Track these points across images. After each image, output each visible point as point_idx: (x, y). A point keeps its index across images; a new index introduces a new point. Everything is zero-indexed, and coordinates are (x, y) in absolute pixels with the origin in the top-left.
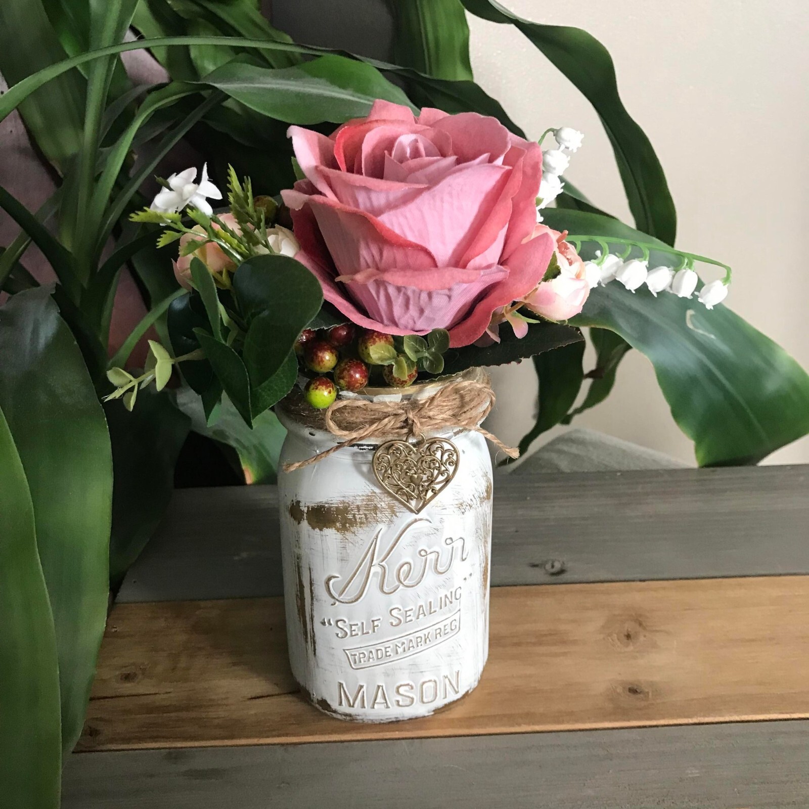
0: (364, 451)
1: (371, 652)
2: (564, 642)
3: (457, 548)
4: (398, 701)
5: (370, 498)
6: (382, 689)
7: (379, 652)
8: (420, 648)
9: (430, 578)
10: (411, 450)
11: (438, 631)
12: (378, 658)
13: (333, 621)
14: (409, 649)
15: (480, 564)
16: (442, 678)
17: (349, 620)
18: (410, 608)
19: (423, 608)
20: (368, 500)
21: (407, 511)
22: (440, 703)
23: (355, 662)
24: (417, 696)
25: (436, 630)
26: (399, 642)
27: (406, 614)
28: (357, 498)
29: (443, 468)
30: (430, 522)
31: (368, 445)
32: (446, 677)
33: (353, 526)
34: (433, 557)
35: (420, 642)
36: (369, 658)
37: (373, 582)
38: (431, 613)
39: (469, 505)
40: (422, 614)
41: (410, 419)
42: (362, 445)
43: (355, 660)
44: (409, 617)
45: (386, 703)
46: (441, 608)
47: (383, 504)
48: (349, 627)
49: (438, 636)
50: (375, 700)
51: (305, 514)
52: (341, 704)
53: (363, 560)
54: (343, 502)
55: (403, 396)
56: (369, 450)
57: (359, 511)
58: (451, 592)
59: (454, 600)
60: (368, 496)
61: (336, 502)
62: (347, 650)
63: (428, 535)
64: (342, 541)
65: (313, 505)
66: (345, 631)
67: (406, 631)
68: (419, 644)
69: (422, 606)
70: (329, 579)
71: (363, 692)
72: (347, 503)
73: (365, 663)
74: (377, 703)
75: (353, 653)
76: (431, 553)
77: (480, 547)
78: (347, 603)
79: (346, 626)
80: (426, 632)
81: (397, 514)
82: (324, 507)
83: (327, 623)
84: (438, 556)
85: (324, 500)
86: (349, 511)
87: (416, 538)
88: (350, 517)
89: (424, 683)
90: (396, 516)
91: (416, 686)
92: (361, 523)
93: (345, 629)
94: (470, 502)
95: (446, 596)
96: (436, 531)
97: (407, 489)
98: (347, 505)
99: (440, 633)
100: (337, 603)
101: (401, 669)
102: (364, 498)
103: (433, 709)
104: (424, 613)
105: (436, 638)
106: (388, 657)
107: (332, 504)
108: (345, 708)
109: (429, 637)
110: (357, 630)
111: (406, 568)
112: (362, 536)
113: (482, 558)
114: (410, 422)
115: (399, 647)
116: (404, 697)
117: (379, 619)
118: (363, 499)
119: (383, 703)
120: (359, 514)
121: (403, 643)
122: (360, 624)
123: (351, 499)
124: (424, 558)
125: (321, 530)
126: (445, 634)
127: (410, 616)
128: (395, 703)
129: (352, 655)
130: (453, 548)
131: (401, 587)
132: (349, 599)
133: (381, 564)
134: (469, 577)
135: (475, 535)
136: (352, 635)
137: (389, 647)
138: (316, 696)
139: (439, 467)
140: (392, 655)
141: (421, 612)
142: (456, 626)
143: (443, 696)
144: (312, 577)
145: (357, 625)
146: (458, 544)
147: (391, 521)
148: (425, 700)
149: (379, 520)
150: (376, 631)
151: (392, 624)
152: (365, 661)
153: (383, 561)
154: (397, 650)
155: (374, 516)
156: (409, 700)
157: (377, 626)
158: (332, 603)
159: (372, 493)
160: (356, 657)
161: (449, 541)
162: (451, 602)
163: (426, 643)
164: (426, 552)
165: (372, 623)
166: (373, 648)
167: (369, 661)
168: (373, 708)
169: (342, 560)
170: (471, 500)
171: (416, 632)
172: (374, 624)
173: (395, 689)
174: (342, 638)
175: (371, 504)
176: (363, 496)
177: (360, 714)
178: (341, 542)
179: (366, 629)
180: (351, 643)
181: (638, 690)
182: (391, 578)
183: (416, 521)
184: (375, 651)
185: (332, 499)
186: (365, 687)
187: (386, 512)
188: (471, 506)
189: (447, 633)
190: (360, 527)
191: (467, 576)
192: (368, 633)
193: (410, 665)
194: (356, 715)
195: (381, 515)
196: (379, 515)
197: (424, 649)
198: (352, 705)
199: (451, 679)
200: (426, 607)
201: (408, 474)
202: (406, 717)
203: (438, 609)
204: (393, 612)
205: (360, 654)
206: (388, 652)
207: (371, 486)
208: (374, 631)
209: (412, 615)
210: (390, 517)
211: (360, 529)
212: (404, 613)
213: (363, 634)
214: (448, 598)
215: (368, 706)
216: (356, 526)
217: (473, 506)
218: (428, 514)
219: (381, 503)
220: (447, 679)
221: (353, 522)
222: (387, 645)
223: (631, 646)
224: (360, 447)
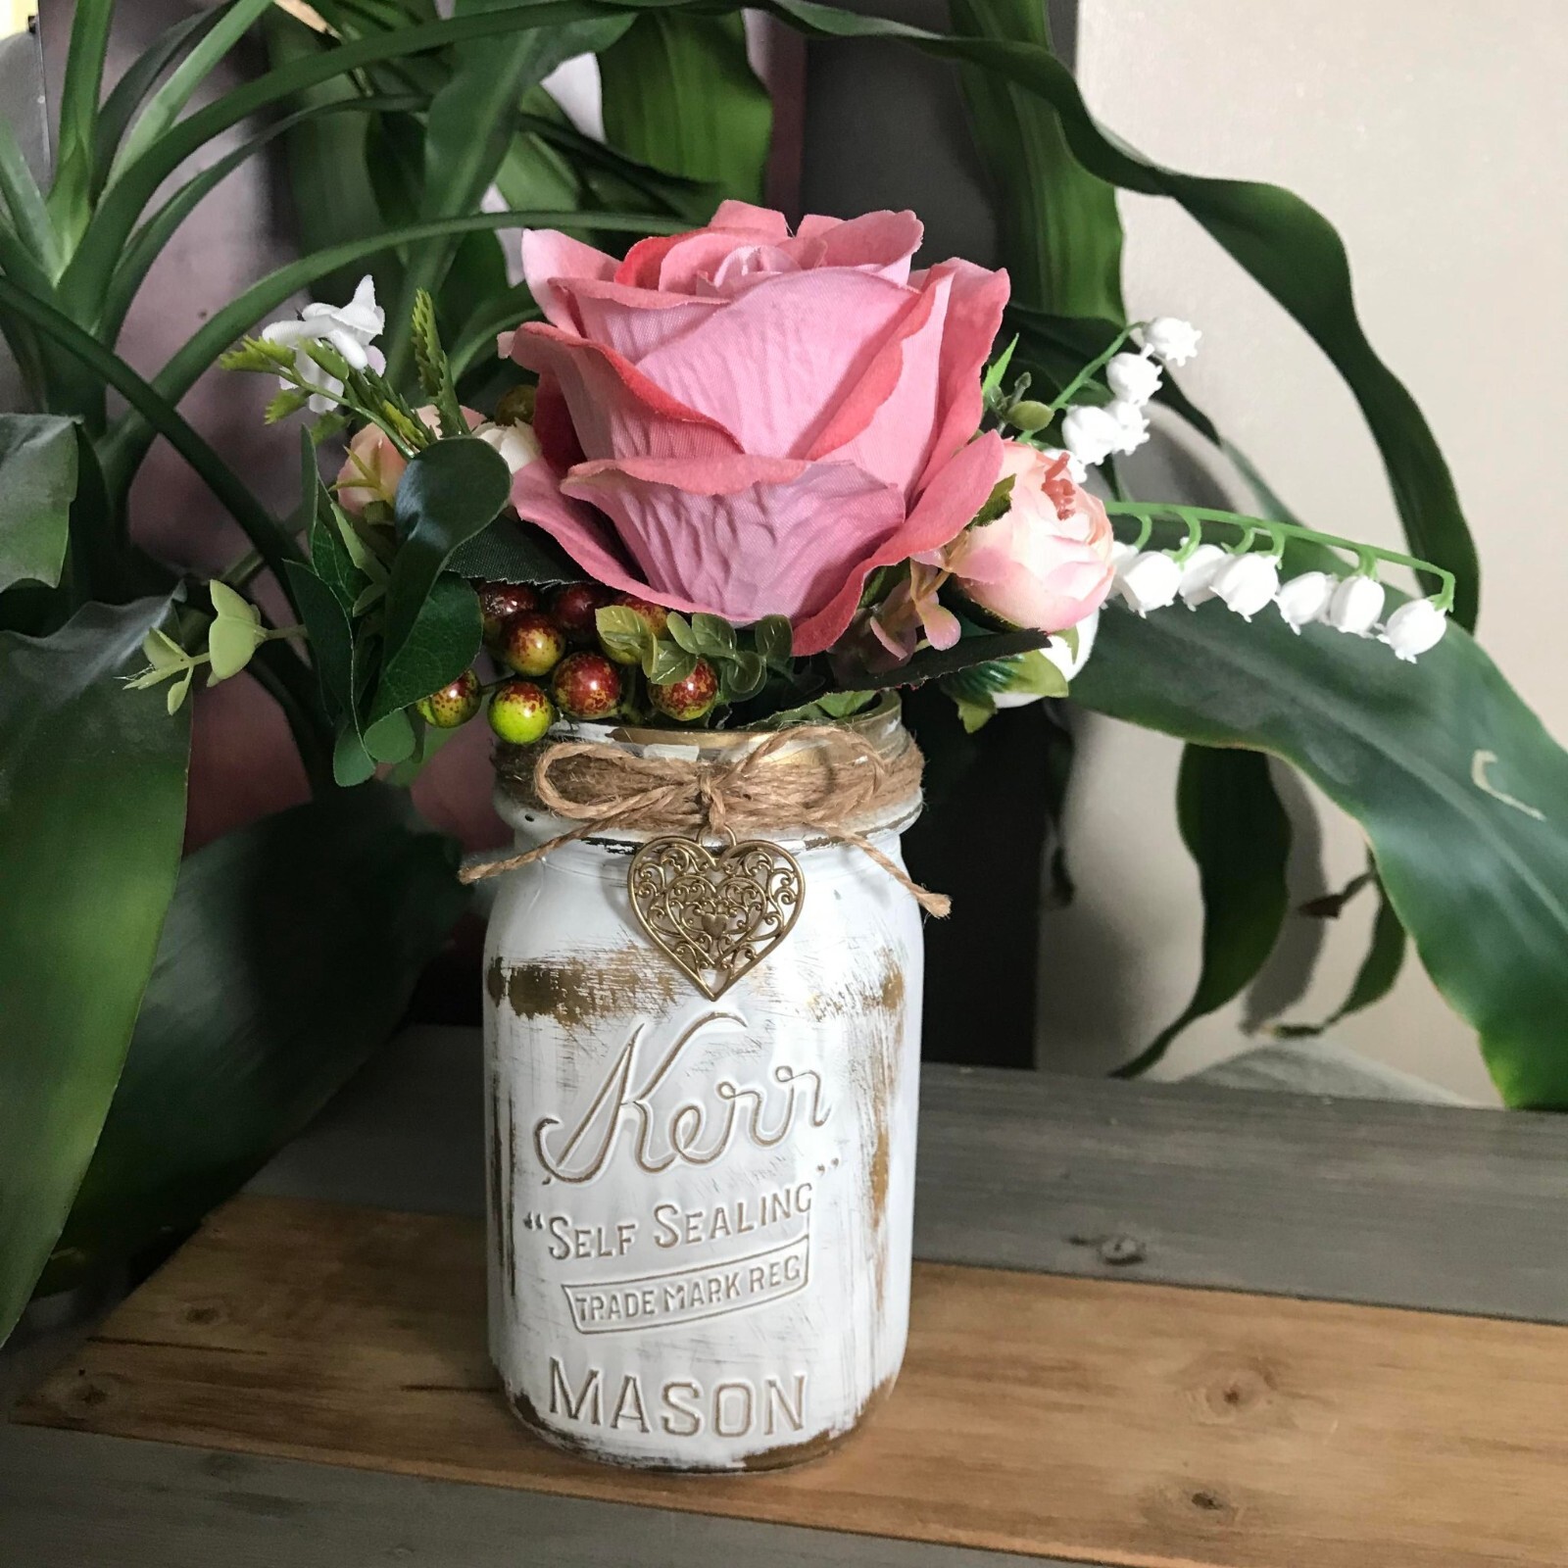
0: (617, 855)
1: (614, 1298)
2: (1084, 1387)
3: (803, 1094)
4: (666, 1421)
5: (625, 956)
6: (635, 1386)
7: (630, 1300)
8: (715, 1307)
9: (740, 1152)
10: (708, 861)
11: (757, 1275)
12: (628, 1315)
13: (545, 1220)
14: (692, 1304)
15: (862, 1146)
16: (763, 1385)
17: (575, 1221)
18: (697, 1211)
19: (724, 1216)
20: (620, 960)
21: (697, 993)
22: (758, 1442)
23: (583, 1318)
24: (706, 1416)
25: (752, 1271)
26: (672, 1285)
27: (688, 1223)
28: (601, 955)
29: (771, 909)
30: (745, 1026)
31: (624, 844)
32: (772, 1384)
33: (587, 1014)
34: (745, 1103)
35: (717, 1292)
36: (611, 1311)
37: (623, 1143)
38: (740, 1231)
39: (835, 1004)
40: (721, 1228)
41: (706, 794)
42: (614, 842)
43: (583, 1311)
44: (695, 1231)
45: (641, 1418)
46: (764, 1223)
47: (648, 971)
48: (573, 1234)
49: (756, 1286)
50: (620, 1408)
51: (507, 984)
52: (553, 1409)
53: (605, 1091)
54: (574, 962)
55: (701, 750)
56: (626, 853)
57: (600, 983)
58: (788, 1192)
59: (793, 1210)
60: (622, 952)
61: (561, 960)
62: (569, 1286)
63: (738, 1052)
64: (566, 1043)
65: (521, 965)
66: (565, 1244)
67: (686, 1262)
68: (714, 1297)
69: (723, 1211)
70: (540, 1126)
71: (597, 1388)
72: (581, 964)
73: (604, 1321)
74: (623, 1416)
75: (580, 1296)
76: (743, 1093)
77: (862, 1107)
78: (570, 1180)
79: (567, 1233)
80: (730, 1271)
81: (676, 997)
82: (538, 969)
83: (534, 1224)
84: (759, 1103)
85: (540, 956)
86: (583, 981)
87: (714, 1055)
88: (583, 992)
89: (721, 1388)
90: (673, 1000)
91: (704, 1390)
92: (606, 1008)
93: (567, 1239)
94: (837, 999)
95: (775, 1197)
96: (756, 1049)
97: (696, 945)
98: (581, 968)
99: (759, 1280)
100: (554, 1180)
101: (674, 1347)
102: (614, 956)
103: (743, 1453)
104: (725, 1227)
105: (752, 1290)
106: (648, 1316)
107: (553, 963)
108: (559, 1420)
109: (737, 1283)
110: (588, 1244)
111: (688, 1118)
112: (605, 1034)
113: (867, 1131)
114: (705, 800)
115: (672, 1296)
116: (681, 1415)
117: (633, 1227)
118: (612, 959)
119: (635, 1418)
120: (602, 989)
121: (680, 1289)
122: (594, 1232)
123: (589, 956)
124: (729, 1102)
125: (530, 1017)
126: (772, 1285)
127: (695, 1228)
128: (660, 1423)
129: (578, 1300)
130: (792, 1090)
131: (678, 1160)
132: (575, 1174)
133: (639, 1102)
134: (832, 1167)
135: (847, 1075)
136: (578, 1256)
137: (651, 1292)
138: (513, 1389)
139: (762, 904)
140: (657, 1311)
141: (720, 1223)
142: (798, 1271)
143: (764, 1427)
144: (513, 1121)
145: (588, 1232)
146: (804, 1086)
147: (663, 1011)
148: (724, 1428)
149: (639, 1005)
150: (625, 1251)
151: (657, 1239)
152: (602, 1318)
153: (643, 1096)
154: (666, 1302)
155: (628, 996)
156: (689, 1420)
157: (628, 1240)
158: (545, 1179)
159: (629, 948)
160: (586, 1306)
161: (783, 1074)
162: (787, 1215)
163: (728, 1296)
164: (733, 1090)
165: (618, 1233)
166: (620, 1290)
167: (610, 1317)
168: (615, 1426)
169: (565, 1085)
170: (840, 994)
171: (707, 1268)
172: (621, 1235)
173: (661, 1392)
174: (560, 1258)
175: (628, 970)
176: (612, 951)
177: (590, 1437)
178: (564, 1046)
179: (606, 1246)
180: (575, 1272)
181: (1215, 1503)
182: (658, 1135)
183: (713, 1016)
184: (623, 1297)
185: (554, 953)
186: (600, 1376)
187: (654, 991)
188: (839, 1009)
189: (778, 1283)
190: (602, 1016)
191: (828, 1164)
192: (609, 1254)
193: (693, 1340)
194: (582, 1439)
195: (643, 995)
196: (640, 995)
197: (724, 1309)
198: (574, 1411)
199: (783, 1392)
200: (731, 1216)
201: (699, 911)
202: (686, 1462)
203: (756, 1225)
204: (660, 1213)
205: (592, 1299)
206: (648, 1302)
207: (629, 932)
208: (622, 1253)
209: (701, 1227)
210: (660, 1002)
211: (601, 1021)
212: (685, 1219)
213: (600, 1255)
214: (780, 1204)
215: (605, 1420)
216: (593, 1015)
217: (844, 1009)
218: (741, 1008)
219: (645, 971)
220: (773, 1390)
221: (589, 1005)
222: (648, 1286)
223: (1231, 1418)
224: (608, 846)
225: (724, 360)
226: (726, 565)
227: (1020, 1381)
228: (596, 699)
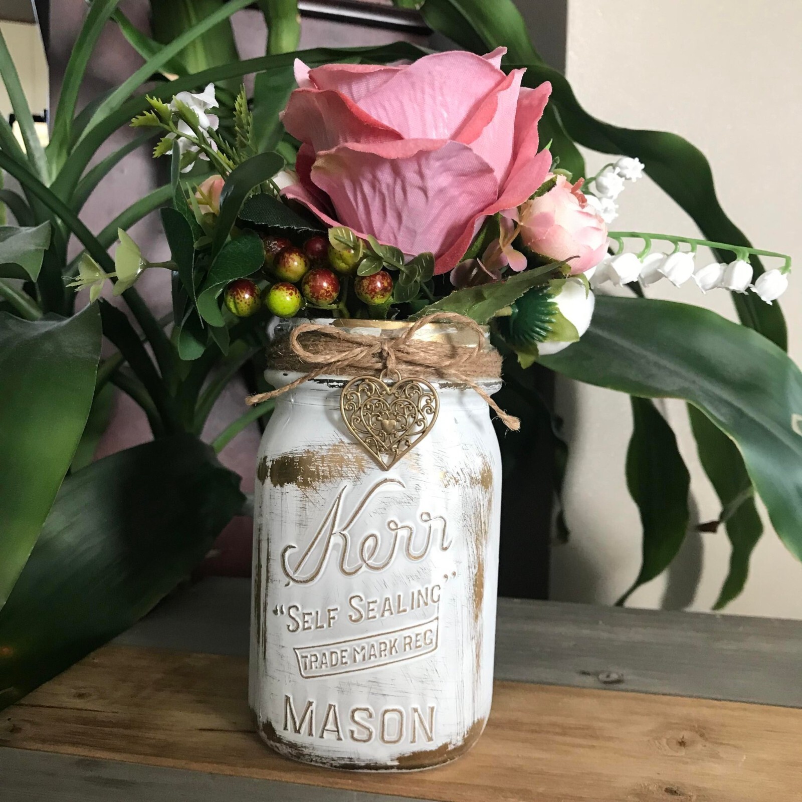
0: (335, 389)
1: (324, 654)
3: (436, 530)
4: (352, 732)
5: (335, 448)
6: (334, 710)
7: (334, 655)
8: (384, 660)
9: (400, 563)
10: (385, 390)
11: (408, 640)
12: (332, 665)
13: (285, 609)
14: (370, 658)
15: (469, 567)
16: (410, 710)
17: (303, 608)
18: (374, 600)
19: (389, 603)
20: (335, 449)
21: (377, 468)
22: (407, 748)
23: (306, 668)
24: (376, 729)
25: (405, 638)
26: (358, 646)
27: (369, 607)
28: (323, 447)
29: (420, 417)
30: (404, 487)
31: (338, 382)
32: (416, 710)
33: (314, 481)
34: (403, 533)
35: (385, 650)
36: (322, 663)
37: (333, 556)
38: (399, 612)
39: (455, 479)
40: (388, 610)
41: (385, 350)
42: (332, 381)
43: (306, 663)
44: (373, 612)
45: (338, 731)
46: (412, 608)
47: (350, 456)
48: (302, 616)
49: (407, 647)
50: (325, 725)
51: (269, 470)
52: (285, 728)
53: (323, 526)
54: (308, 452)
55: (382, 330)
56: (339, 387)
57: (323, 463)
58: (427, 589)
59: (429, 601)
60: (335, 445)
61: (301, 451)
62: (298, 649)
63: (400, 503)
64: (302, 499)
65: (277, 457)
66: (297, 622)
67: (367, 631)
68: (383, 653)
69: (389, 600)
70: (285, 550)
71: (312, 711)
72: (312, 453)
73: (317, 670)
74: (327, 730)
75: (304, 655)
76: (402, 527)
77: (469, 543)
78: (301, 582)
79: (298, 615)
80: (392, 637)
81: (366, 470)
82: (288, 458)
83: (279, 612)
84: (411, 534)
85: (288, 451)
86: (313, 462)
87: (385, 505)
88: (313, 468)
89: (386, 711)
90: (364, 472)
91: (376, 714)
92: (325, 477)
93: (298, 619)
94: (455, 475)
95: (419, 591)
96: (411, 501)
97: (378, 438)
98: (311, 455)
99: (409, 644)
100: (292, 583)
101: (358, 685)
102: (331, 447)
103: (397, 755)
104: (390, 610)
105: (405, 650)
106: (344, 665)
107: (296, 454)
108: (289, 735)
109: (396, 645)
110: (310, 621)
111: (370, 542)
112: (324, 492)
113: (472, 559)
114: (385, 354)
115: (358, 653)
116: (361, 729)
117: (336, 609)
118: (329, 449)
119: (335, 731)
120: (323, 466)
121: (363, 648)
122: (314, 614)
123: (317, 448)
124: (394, 533)
125: (282, 486)
126: (417, 647)
127: (373, 610)
128: (349, 734)
129: (303, 657)
130: (430, 527)
131: (364, 568)
132: (304, 578)
133: (343, 532)
134: (452, 577)
135: (461, 522)
136: (304, 629)
137: (346, 651)
138: (262, 719)
139: (415, 414)
140: (349, 662)
141: (387, 608)
142: (432, 640)
143: (410, 738)
144: (269, 550)
145: (310, 614)
146: (437, 525)
147: (358, 478)
148: (386, 738)
149: (344, 475)
150: (331, 625)
151: (351, 616)
152: (316, 668)
153: (345, 529)
154: (355, 657)
155: (338, 470)
156: (367, 732)
157: (333, 618)
158: (286, 583)
159: (339, 443)
160: (308, 660)
161: (425, 517)
162: (426, 604)
163: (391, 654)
164: (396, 525)
165: (328, 614)
166: (328, 650)
167: (321, 667)
168: (322, 737)
169: (300, 524)
170: (458, 473)
171: (379, 635)
172: (330, 615)
173: (350, 714)
174: (293, 631)
175: (338, 455)
176: (329, 445)
177: (307, 745)
178: (301, 501)
179: (321, 622)
180: (303, 639)
181: (678, 792)
182: (353, 552)
183: (386, 481)
184: (329, 653)
185: (297, 448)
186: (314, 705)
187: (353, 466)
188: (457, 482)
189: (420, 646)
190: (323, 482)
191: (450, 575)
192: (322, 627)
193: (369, 681)
194: (302, 747)
195: (346, 469)
196: (345, 469)
197: (388, 662)
198: (298, 729)
199: (422, 716)
200: (394, 602)
201: (379, 418)
202: (364, 761)
203: (408, 609)
204: (353, 600)
205: (312, 655)
206: (344, 657)
207: (339, 434)
208: (329, 626)
209: (376, 609)
210: (356, 473)
211: (322, 485)
212: (367, 605)
213: (317, 628)
214: (422, 596)
215: (316, 734)
216: (318, 481)
217: (460, 482)
218: (402, 476)
219: (348, 455)
220: (416, 714)
221: (316, 476)
222: (344, 646)
223: (683, 752)
224: (329, 384)
225: (401, 103)
226: (399, 217)
227: (557, 734)
228: (326, 290)
